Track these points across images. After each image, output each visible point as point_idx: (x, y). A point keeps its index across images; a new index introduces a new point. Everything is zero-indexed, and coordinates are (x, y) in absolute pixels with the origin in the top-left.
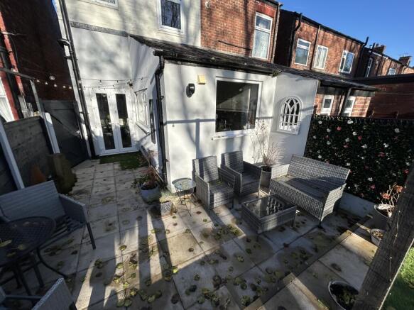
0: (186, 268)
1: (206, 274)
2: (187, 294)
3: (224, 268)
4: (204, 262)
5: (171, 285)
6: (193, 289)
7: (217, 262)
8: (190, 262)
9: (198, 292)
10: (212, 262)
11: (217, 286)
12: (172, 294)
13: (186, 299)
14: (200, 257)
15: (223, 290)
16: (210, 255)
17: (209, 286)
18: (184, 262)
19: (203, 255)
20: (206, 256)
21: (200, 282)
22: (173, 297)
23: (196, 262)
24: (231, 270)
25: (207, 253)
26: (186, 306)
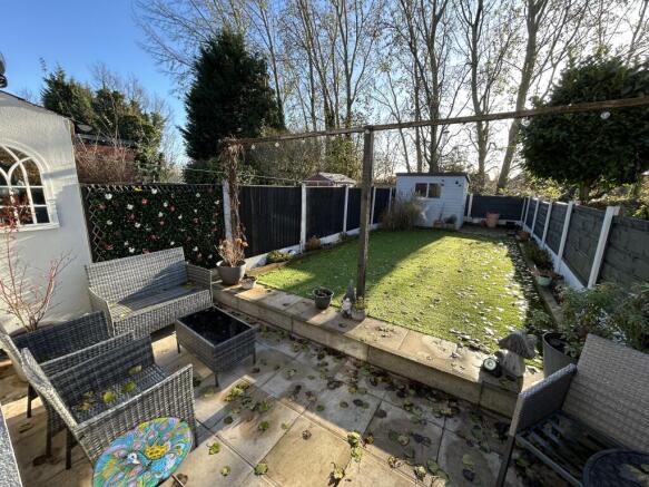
0: (339, 424)
1: (332, 399)
2: (367, 406)
3: (314, 384)
4: (319, 407)
5: (372, 429)
6: (358, 403)
7: (309, 394)
8: (328, 424)
9: (359, 397)
10: (312, 398)
11: (339, 384)
12: (380, 420)
13: (373, 405)
14: (313, 415)
15: (339, 377)
16: (303, 405)
17: (344, 389)
18: (333, 432)
19: (308, 413)
20: (307, 408)
21: (346, 400)
22: (382, 417)
23: (325, 417)
24: (312, 378)
25: (302, 409)
26: (378, 401)
